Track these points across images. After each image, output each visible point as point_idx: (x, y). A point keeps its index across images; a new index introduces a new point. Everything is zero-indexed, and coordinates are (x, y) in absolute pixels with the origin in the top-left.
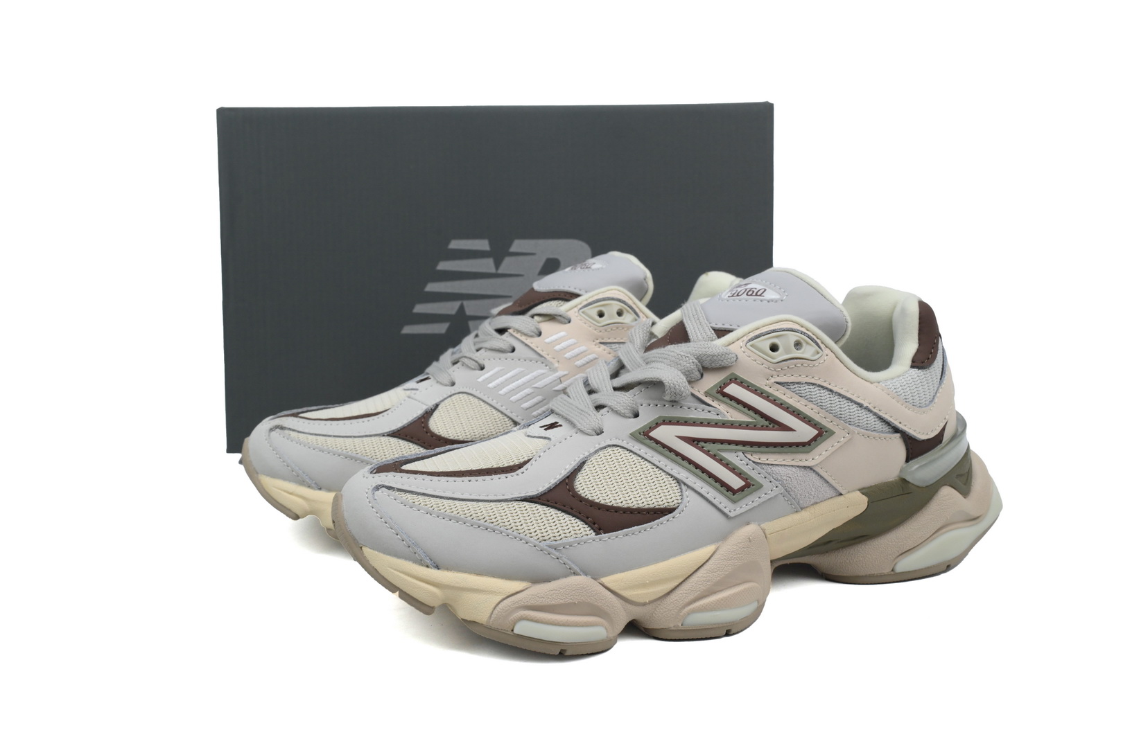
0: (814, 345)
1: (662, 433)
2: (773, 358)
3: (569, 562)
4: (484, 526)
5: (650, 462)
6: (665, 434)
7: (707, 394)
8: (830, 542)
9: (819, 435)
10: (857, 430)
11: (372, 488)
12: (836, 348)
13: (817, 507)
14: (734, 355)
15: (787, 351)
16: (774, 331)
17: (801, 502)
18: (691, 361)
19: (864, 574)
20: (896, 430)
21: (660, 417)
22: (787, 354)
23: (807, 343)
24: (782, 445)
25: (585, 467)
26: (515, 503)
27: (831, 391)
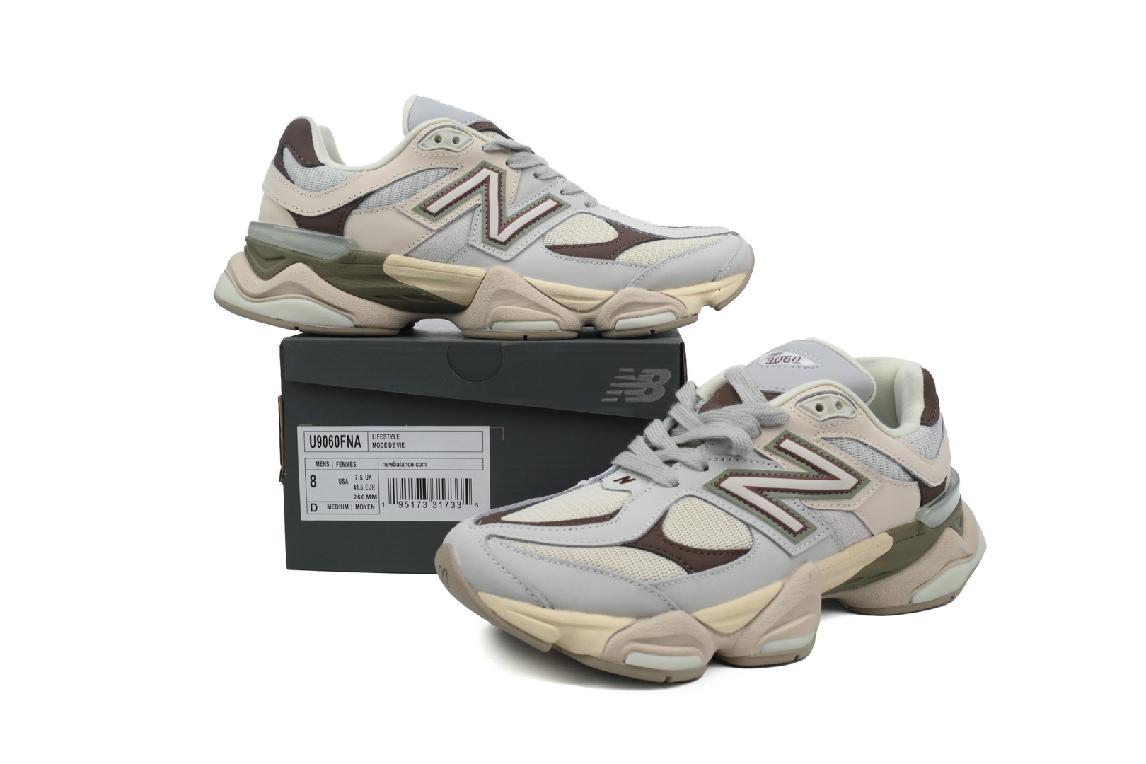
0: (851, 405)
1: (731, 483)
2: (819, 417)
3: (669, 599)
4: (592, 569)
5: (722, 509)
6: (732, 484)
7: (766, 448)
8: (862, 578)
9: (858, 483)
10: (887, 478)
11: (484, 538)
12: (865, 406)
13: (855, 546)
14: (786, 415)
15: (831, 411)
16: (818, 394)
17: (844, 542)
18: (751, 420)
19: (887, 606)
20: (914, 478)
21: (727, 470)
22: (830, 413)
23: (846, 404)
24: (830, 492)
25: (669, 515)
26: (616, 548)
27: (866, 445)
